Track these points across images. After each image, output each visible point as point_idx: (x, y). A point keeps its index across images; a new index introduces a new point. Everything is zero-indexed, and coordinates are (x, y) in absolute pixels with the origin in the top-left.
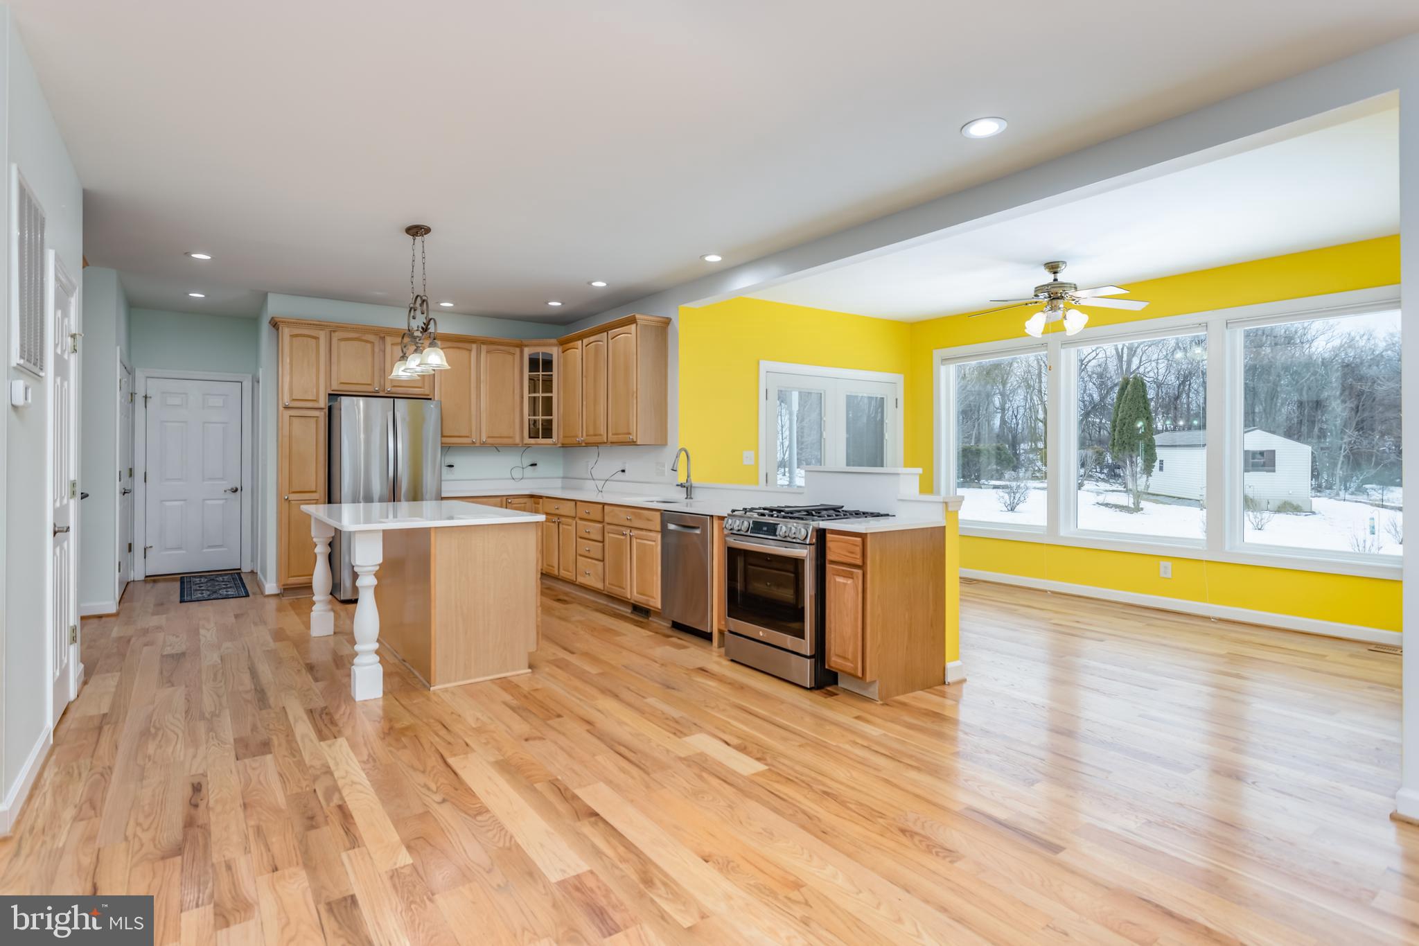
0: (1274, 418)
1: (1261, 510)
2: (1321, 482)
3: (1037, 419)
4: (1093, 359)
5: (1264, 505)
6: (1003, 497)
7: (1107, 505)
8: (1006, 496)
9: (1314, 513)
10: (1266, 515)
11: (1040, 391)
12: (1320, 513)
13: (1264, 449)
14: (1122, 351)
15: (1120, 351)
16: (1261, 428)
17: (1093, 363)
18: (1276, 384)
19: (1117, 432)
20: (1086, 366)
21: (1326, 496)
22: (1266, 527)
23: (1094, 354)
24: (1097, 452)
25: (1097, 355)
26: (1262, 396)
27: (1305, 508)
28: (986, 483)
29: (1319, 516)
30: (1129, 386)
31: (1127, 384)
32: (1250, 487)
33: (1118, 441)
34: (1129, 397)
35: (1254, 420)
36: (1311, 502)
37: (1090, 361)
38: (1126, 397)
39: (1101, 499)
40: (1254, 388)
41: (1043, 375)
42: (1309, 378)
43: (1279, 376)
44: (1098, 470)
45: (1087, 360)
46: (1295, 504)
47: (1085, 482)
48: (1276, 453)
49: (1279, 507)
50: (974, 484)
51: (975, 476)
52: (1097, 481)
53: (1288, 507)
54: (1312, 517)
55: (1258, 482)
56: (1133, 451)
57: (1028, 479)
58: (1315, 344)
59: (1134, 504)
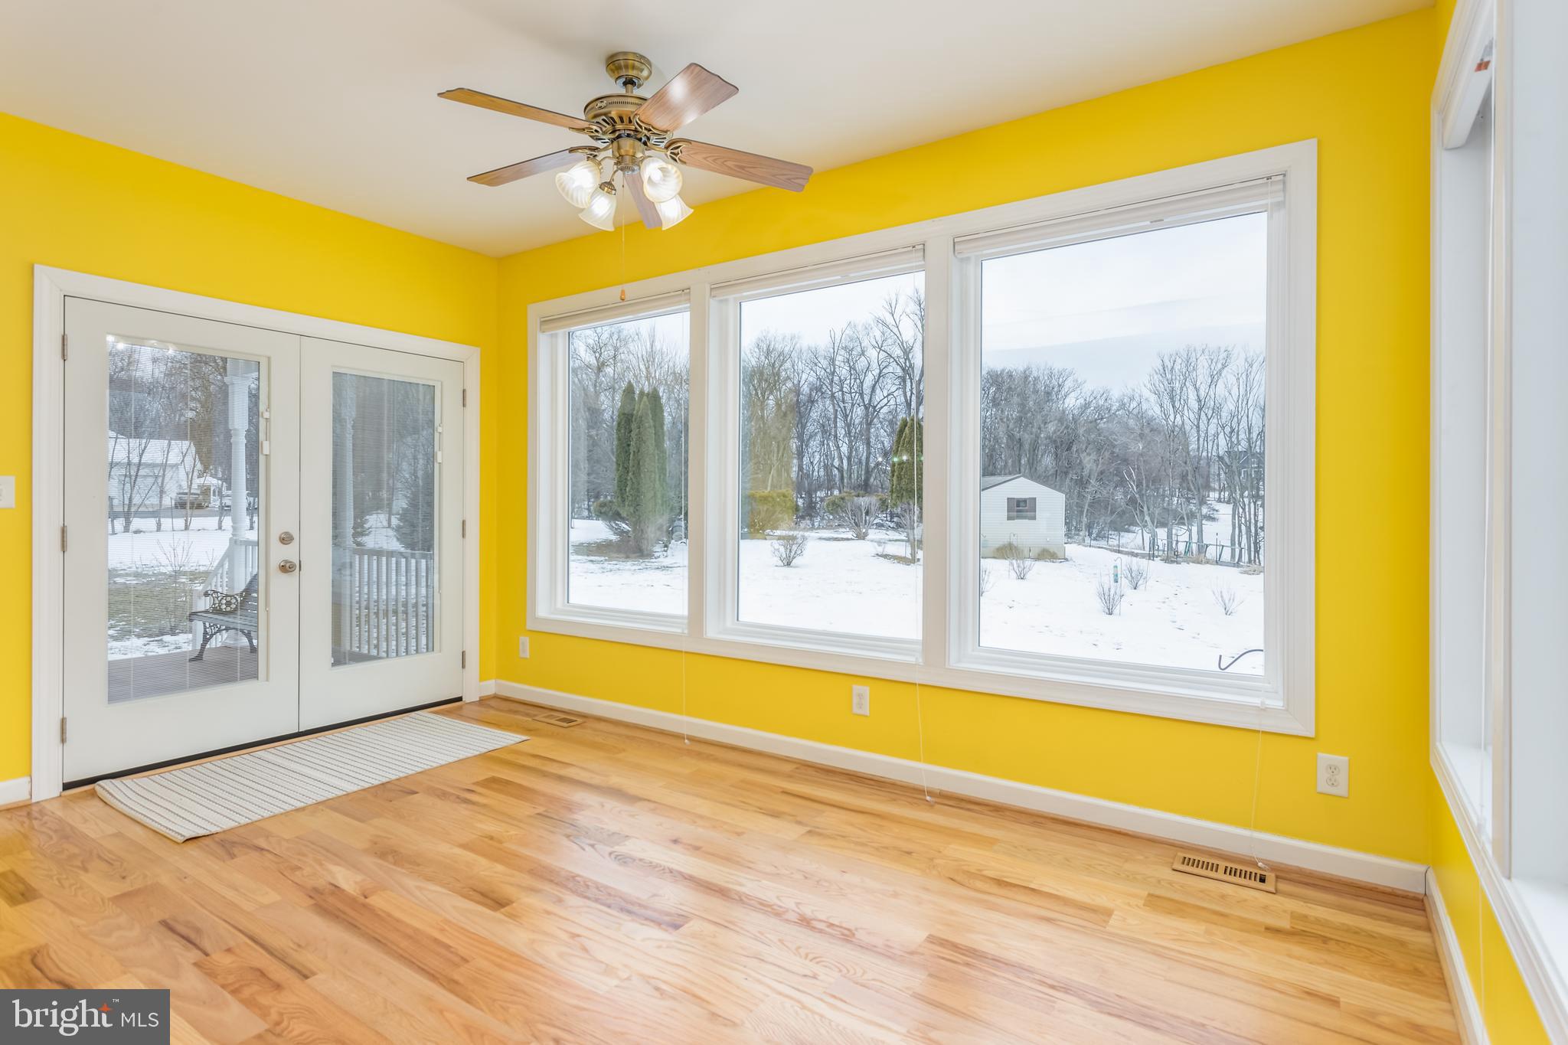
0: (1036, 469)
1: (1023, 558)
2: (1072, 528)
3: (832, 465)
4: (886, 405)
5: (1026, 553)
6: (778, 550)
7: (885, 556)
8: (782, 549)
9: (1067, 560)
10: (1028, 562)
11: (836, 436)
12: (1071, 560)
13: (1027, 497)
14: (910, 399)
15: (909, 398)
16: (1024, 476)
17: (885, 410)
18: (1038, 437)
19: (895, 477)
20: (878, 412)
21: (1075, 542)
22: (1027, 576)
23: (885, 401)
24: (881, 499)
25: (889, 401)
26: (1027, 447)
27: (1060, 554)
28: (772, 534)
29: (1070, 562)
30: (907, 428)
31: (906, 426)
32: (1014, 535)
33: (896, 487)
34: (907, 440)
35: (1020, 470)
36: (1065, 548)
37: (882, 407)
38: (904, 439)
39: (880, 550)
40: (1020, 439)
41: (838, 420)
42: (1063, 432)
43: (1040, 428)
44: (889, 518)
45: (879, 406)
46: (1051, 551)
47: (870, 531)
48: (1037, 502)
49: (1039, 555)
50: (759, 535)
51: (759, 526)
52: (887, 529)
53: (1047, 555)
54: (1065, 564)
55: (1022, 531)
56: (910, 498)
57: (823, 528)
58: (1067, 401)
59: (911, 554)
